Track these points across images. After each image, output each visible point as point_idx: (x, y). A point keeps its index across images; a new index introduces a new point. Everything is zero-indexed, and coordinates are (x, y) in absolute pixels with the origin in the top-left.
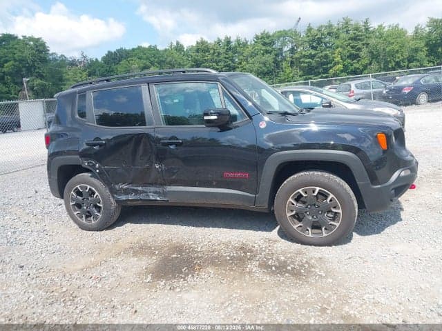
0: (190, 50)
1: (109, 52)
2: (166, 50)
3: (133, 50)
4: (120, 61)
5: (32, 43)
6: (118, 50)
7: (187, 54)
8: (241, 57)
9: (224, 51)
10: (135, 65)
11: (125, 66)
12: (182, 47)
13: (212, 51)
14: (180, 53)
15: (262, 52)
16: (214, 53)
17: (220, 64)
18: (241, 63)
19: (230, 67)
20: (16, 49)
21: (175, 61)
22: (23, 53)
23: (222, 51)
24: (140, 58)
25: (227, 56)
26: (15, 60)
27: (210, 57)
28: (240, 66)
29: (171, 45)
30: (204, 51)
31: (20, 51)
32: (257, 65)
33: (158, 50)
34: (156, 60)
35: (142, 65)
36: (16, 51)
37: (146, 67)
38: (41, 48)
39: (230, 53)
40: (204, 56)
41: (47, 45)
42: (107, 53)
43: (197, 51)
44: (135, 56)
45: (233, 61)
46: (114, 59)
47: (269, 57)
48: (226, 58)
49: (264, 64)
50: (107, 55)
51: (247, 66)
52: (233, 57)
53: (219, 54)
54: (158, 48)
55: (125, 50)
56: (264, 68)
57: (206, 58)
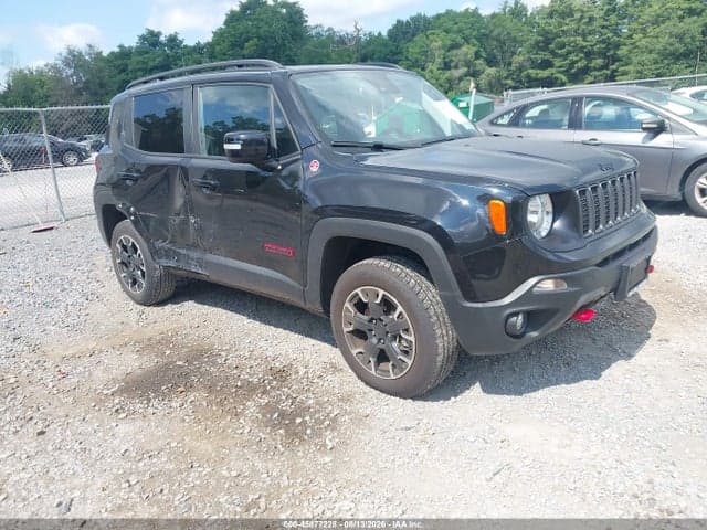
0: (538, 13)
1: (398, 21)
2: (494, 16)
3: (438, 17)
4: (414, 35)
5: (284, 11)
6: (412, 19)
7: (530, 23)
8: (634, 25)
9: (602, 13)
10: (437, 43)
11: (421, 43)
12: (524, 8)
13: (578, 15)
14: (520, 20)
15: (680, 13)
16: (582, 17)
17: (589, 38)
18: (631, 37)
19: (609, 44)
20: (262, 20)
21: (509, 34)
22: (270, 26)
23: (598, 14)
24: (447, 31)
25: (605, 23)
26: (259, 38)
27: (573, 25)
28: (629, 41)
29: (506, 7)
30: (563, 15)
31: (267, 23)
32: (664, 40)
33: (480, 16)
34: (474, 34)
35: (449, 42)
36: (261, 24)
37: (455, 46)
38: (296, 18)
39: (613, 18)
40: (560, 25)
41: (304, 12)
42: (395, 23)
43: (551, 15)
44: (439, 27)
45: (616, 32)
46: (405, 33)
47: (695, 22)
48: (603, 27)
49: (680, 38)
50: (395, 27)
51: (643, 42)
52: (617, 24)
53: (591, 19)
54: (480, 12)
55: (425, 18)
56: (677, 45)
57: (565, 28)
